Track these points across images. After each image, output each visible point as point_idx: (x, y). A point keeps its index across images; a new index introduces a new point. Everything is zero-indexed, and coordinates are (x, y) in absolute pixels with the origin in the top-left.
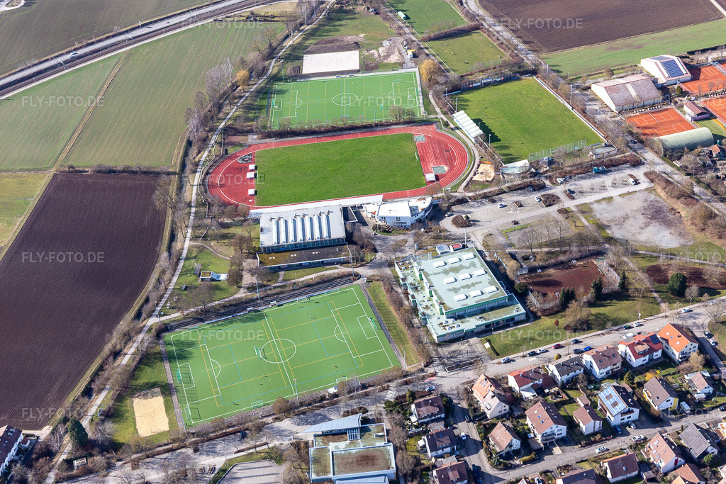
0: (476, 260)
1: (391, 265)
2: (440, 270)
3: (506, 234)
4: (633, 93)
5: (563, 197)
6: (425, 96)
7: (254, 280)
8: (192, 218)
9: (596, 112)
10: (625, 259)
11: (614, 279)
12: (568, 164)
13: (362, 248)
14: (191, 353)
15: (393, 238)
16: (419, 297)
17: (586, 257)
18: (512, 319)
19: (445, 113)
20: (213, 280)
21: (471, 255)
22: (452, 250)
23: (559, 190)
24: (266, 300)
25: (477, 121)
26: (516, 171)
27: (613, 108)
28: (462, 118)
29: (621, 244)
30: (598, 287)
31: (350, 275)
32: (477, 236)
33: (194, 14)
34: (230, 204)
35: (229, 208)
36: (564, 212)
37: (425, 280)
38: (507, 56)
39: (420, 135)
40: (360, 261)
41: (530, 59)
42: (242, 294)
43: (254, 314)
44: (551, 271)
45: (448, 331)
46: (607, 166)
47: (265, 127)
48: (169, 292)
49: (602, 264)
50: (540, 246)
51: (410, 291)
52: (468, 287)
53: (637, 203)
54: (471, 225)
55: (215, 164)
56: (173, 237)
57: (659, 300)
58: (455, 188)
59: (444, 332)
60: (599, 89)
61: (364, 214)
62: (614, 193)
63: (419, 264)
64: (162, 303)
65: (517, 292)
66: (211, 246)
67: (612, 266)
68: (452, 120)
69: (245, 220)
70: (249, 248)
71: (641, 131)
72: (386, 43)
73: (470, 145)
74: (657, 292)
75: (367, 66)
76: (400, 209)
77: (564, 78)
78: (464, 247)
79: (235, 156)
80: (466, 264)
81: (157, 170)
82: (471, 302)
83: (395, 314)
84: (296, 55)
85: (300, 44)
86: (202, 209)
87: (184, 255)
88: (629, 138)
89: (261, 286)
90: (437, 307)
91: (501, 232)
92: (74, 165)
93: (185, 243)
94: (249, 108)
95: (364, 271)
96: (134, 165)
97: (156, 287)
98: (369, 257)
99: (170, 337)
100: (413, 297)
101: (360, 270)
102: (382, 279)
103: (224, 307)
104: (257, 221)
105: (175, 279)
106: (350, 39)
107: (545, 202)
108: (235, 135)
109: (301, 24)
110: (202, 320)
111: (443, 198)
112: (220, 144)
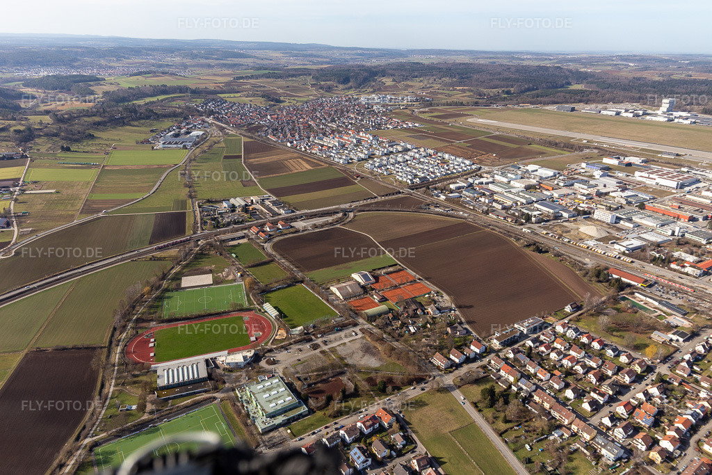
0: (280, 383)
1: (233, 390)
2: (261, 390)
3: (294, 366)
4: (350, 290)
5: (321, 344)
6: (248, 296)
7: (154, 407)
8: (115, 373)
9: (334, 300)
10: (355, 375)
11: (351, 386)
12: (322, 327)
13: (217, 381)
14: (112, 459)
15: (234, 375)
16: (250, 407)
17: (336, 376)
18: (301, 414)
19: (258, 304)
20: (127, 410)
21: (277, 380)
22: (266, 379)
23: (319, 341)
24: (160, 419)
25: (275, 308)
26: (297, 333)
27: (341, 297)
28: (268, 307)
29: (353, 368)
30: (344, 391)
31: (210, 398)
32: (279, 369)
33: (119, 257)
34: (139, 363)
35: (138, 365)
36: (323, 352)
37: (253, 397)
38: (288, 274)
39: (246, 317)
40: (216, 389)
41: (299, 275)
42: (146, 417)
43: (153, 428)
44: (319, 385)
45: (267, 425)
46: (342, 327)
47: (160, 317)
48: (99, 421)
49: (344, 379)
50: (313, 372)
51: (245, 404)
52: (277, 398)
53: (358, 345)
54: (275, 364)
55: (130, 340)
56: (103, 386)
57: (374, 395)
58: (266, 344)
59: (265, 426)
60: (334, 289)
61: (218, 362)
62: (346, 340)
63: (249, 388)
64: (94, 429)
65: (302, 398)
66: (127, 389)
67: (349, 379)
68: (262, 307)
69: (148, 372)
70: (151, 388)
71: (356, 308)
72: (226, 270)
73: (273, 320)
74: (372, 391)
75: (216, 281)
76: (238, 358)
77: (317, 284)
78: (273, 376)
79: (142, 334)
80: (275, 386)
81: (94, 346)
82: (279, 407)
83: (237, 419)
84: (178, 278)
85: (180, 271)
86: (122, 367)
87: (110, 396)
88: (350, 312)
89: (157, 411)
90: (261, 412)
91: (291, 366)
92: (40, 346)
93: (111, 389)
94: (151, 307)
95: (219, 395)
96: (79, 344)
97: (91, 419)
98: (221, 386)
99: (99, 450)
100: (247, 407)
101: (216, 395)
102: (229, 398)
103: (134, 426)
104: (155, 372)
105: (103, 412)
106: (207, 268)
107: (313, 348)
108: (142, 322)
109: (180, 261)
110: (120, 436)
111: (260, 349)
112: (133, 328)
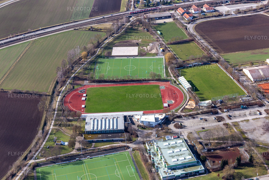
0: (183, 144)
1: (144, 143)
2: (166, 147)
3: (198, 133)
4: (262, 74)
5: (226, 118)
6: (166, 69)
7: (81, 146)
8: (55, 116)
9: (244, 81)
10: (253, 148)
11: (247, 156)
12: (229, 103)
13: (132, 134)
14: (48, 177)
15: (146, 131)
16: (156, 159)
17: (235, 146)
18: (198, 172)
19: (175, 77)
20: (61, 144)
21: (181, 141)
22: (173, 139)
23: (224, 115)
24: (85, 155)
25: (189, 82)
26: (205, 105)
27: (252, 80)
28: (182, 80)
29: (251, 141)
30: (239, 160)
31: (125, 146)
32: (185, 133)
33: (65, 26)
34: (73, 111)
35: (72, 112)
36: (226, 125)
37: (159, 151)
38: (205, 53)
39: (163, 86)
40: (130, 140)
41: (215, 55)
42: (74, 152)
43: (79, 161)
44: (218, 151)
45: (168, 175)
46: (247, 106)
47: (92, 78)
48: (41, 149)
49: (242, 150)
50: (214, 139)
51: (152, 156)
52: (179, 155)
53: (260, 123)
54: (183, 128)
55: (68, 92)
56: (45, 124)
57: (267, 168)
58: (177, 111)
59: (166, 176)
60: (246, 71)
61: (134, 119)
62: (250, 118)
63: (157, 144)
64: (37, 154)
65: (201, 159)
66: (62, 129)
67: (246, 151)
68: (178, 80)
69: (79, 119)
70: (80, 131)
71: (264, 91)
72: (151, 44)
73: (185, 92)
74: (266, 164)
75: (141, 54)
76: (151, 118)
77: (231, 65)
78: (178, 137)
79: (77, 90)
80: (179, 145)
81: (41, 93)
82: (179, 163)
83: (144, 166)
84: (109, 47)
85: (112, 42)
86: (60, 112)
87: (50, 131)
88: (259, 94)
89: (83, 149)
90: (164, 164)
91: (196, 132)
92: (4, 88)
93: (51, 127)
94: (86, 69)
95: (132, 146)
96: (30, 90)
97: (35, 146)
98: (134, 139)
99: (39, 169)
100: (153, 158)
101: (130, 145)
102: (139, 149)
103: (65, 157)
104: (84, 119)
105: (44, 143)
106: (135, 41)
107: (218, 120)
108: (78, 80)
109: (113, 34)
110: (55, 163)
111: (170, 115)
112: (71, 84)
